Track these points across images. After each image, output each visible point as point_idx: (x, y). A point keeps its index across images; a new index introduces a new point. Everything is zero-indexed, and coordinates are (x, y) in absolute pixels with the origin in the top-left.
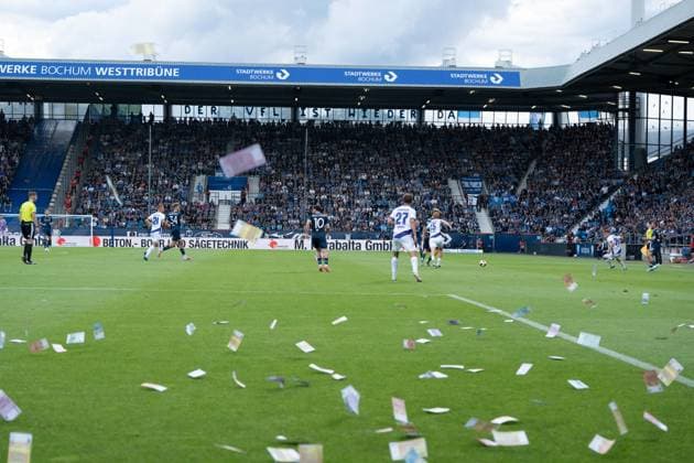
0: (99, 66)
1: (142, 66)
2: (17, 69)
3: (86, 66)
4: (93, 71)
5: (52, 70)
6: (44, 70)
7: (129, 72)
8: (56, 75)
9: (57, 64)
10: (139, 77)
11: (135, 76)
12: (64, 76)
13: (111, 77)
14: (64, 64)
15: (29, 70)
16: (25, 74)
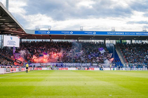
0: (137, 33)
1: (146, 33)
2: (120, 33)
3: (134, 33)
4: (136, 34)
5: (127, 34)
6: (126, 33)
7: (143, 34)
8: (128, 35)
9: (128, 32)
10: (145, 35)
11: (144, 35)
12: (130, 35)
13: (139, 35)
14: (130, 32)
15: (122, 33)
16: (122, 35)
